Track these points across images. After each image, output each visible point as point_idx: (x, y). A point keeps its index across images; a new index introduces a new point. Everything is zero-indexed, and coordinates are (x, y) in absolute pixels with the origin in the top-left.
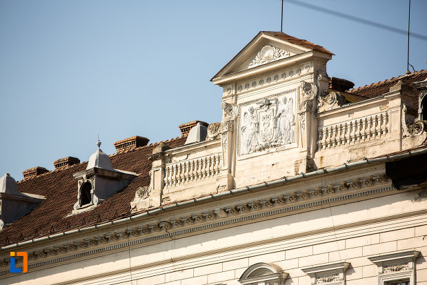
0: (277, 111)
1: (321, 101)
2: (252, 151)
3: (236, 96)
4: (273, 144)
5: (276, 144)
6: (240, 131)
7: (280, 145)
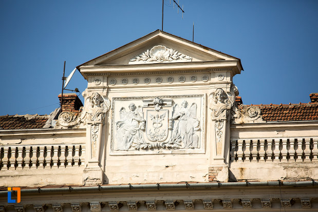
0: (173, 113)
1: (237, 112)
2: (132, 148)
3: (109, 89)
4: (167, 145)
5: (172, 146)
6: (115, 126)
7: (178, 148)
